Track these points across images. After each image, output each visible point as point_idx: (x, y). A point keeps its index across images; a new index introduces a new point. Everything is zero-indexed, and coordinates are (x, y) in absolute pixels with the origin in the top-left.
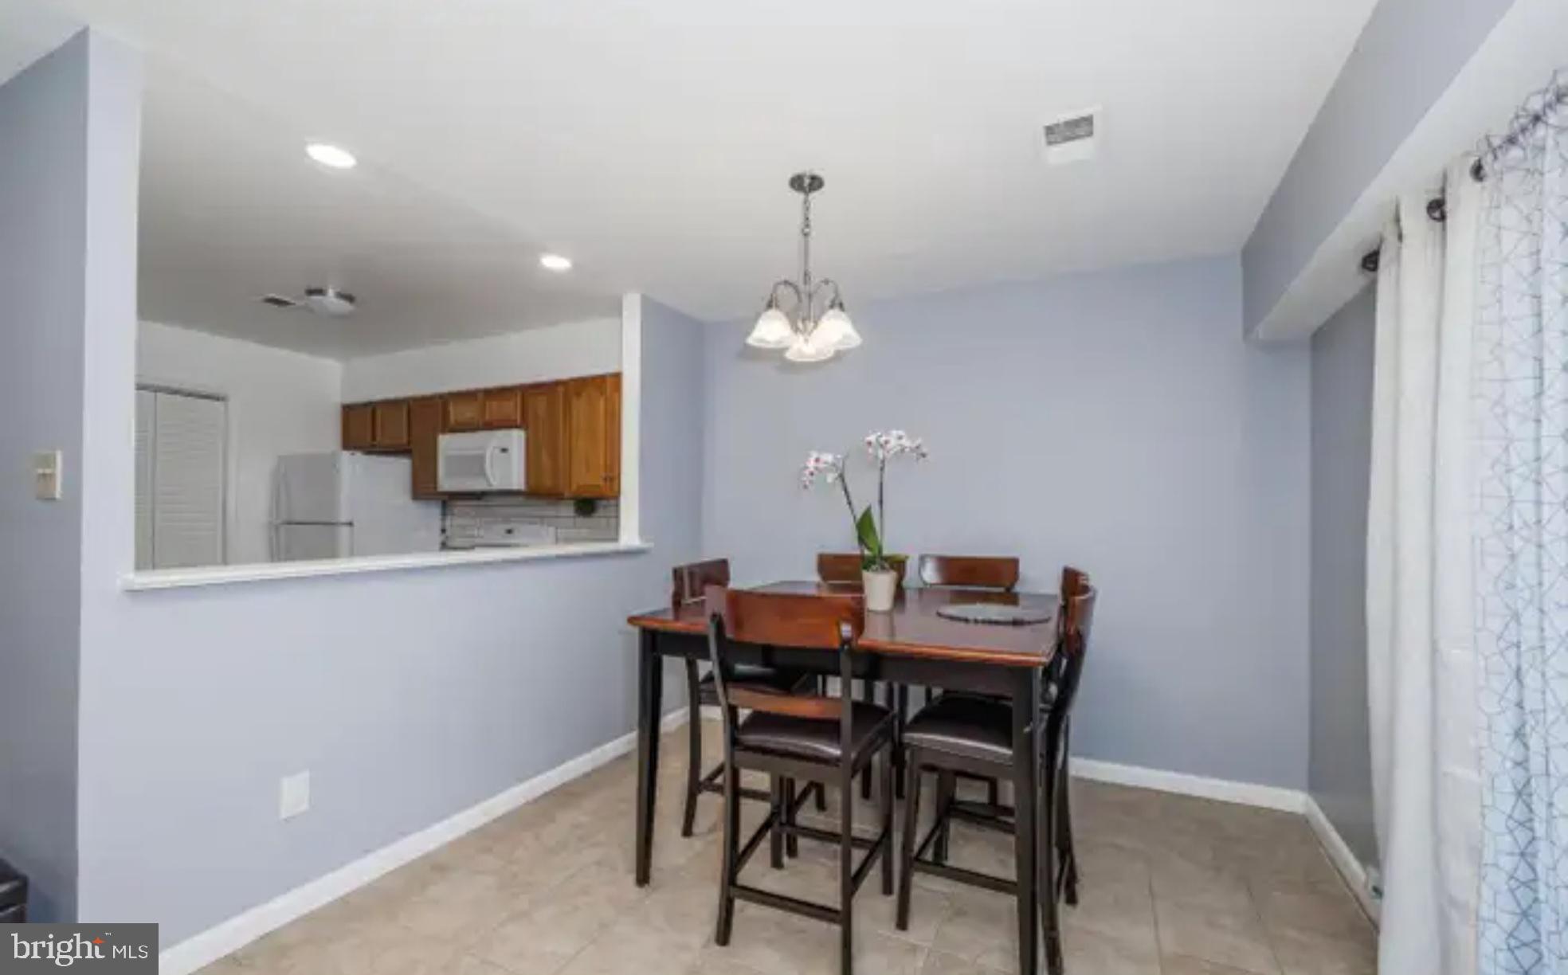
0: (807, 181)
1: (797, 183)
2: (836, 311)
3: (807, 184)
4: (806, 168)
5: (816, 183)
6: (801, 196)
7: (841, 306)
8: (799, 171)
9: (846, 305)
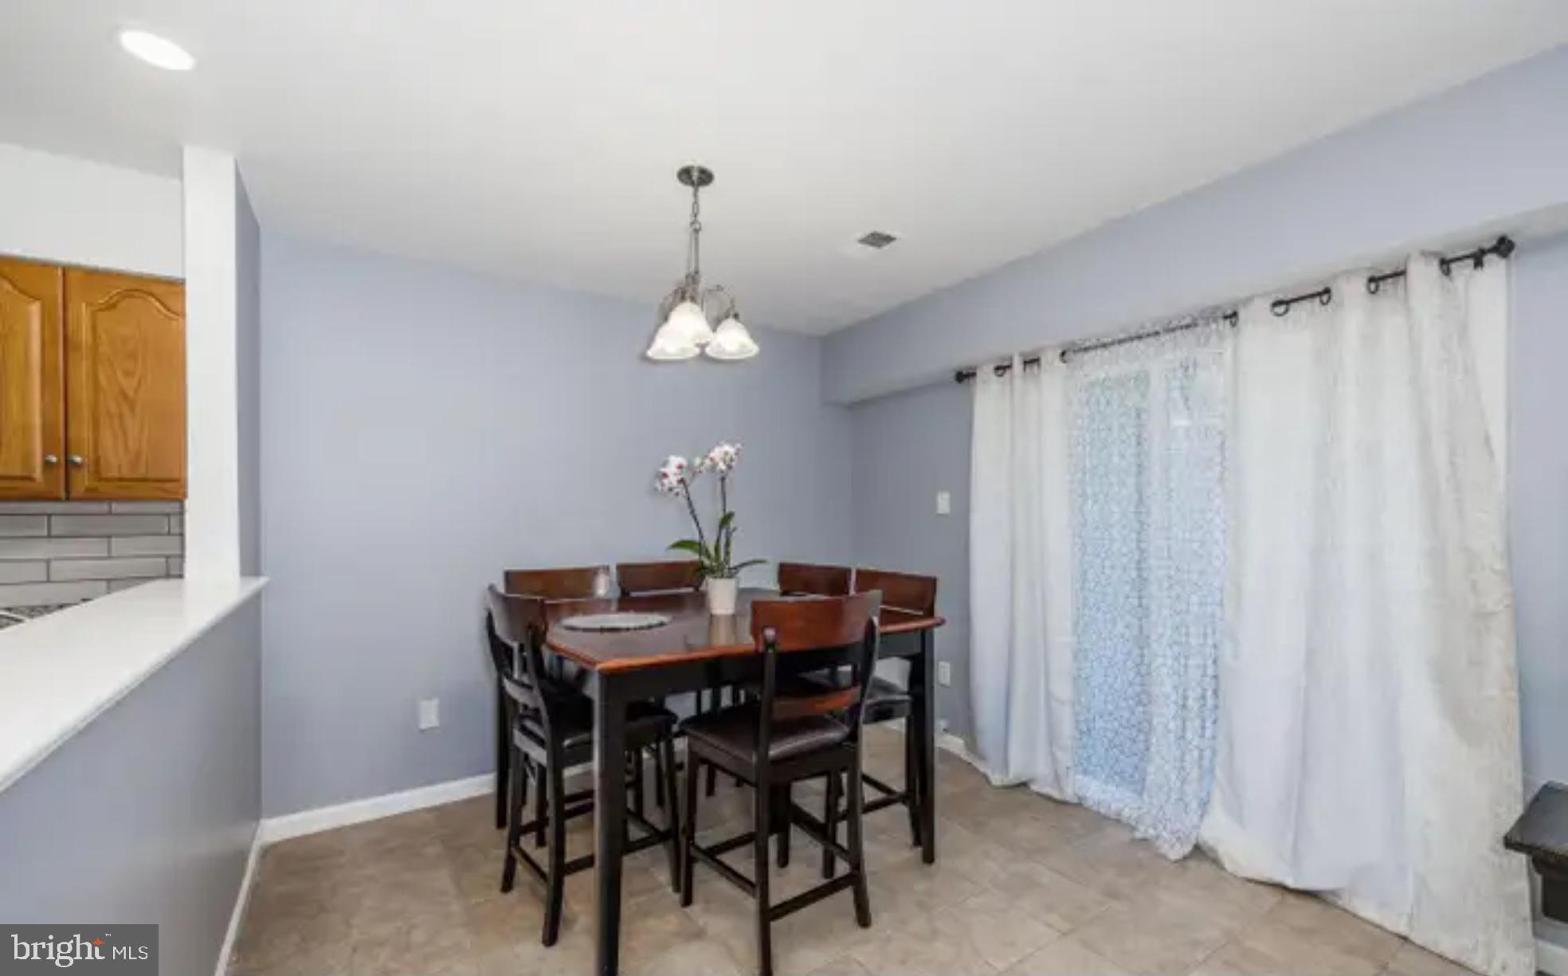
0: (695, 175)
1: (685, 175)
2: (731, 322)
3: (696, 177)
4: (697, 161)
5: (705, 177)
6: (690, 189)
7: (736, 316)
8: (688, 163)
9: (741, 317)
